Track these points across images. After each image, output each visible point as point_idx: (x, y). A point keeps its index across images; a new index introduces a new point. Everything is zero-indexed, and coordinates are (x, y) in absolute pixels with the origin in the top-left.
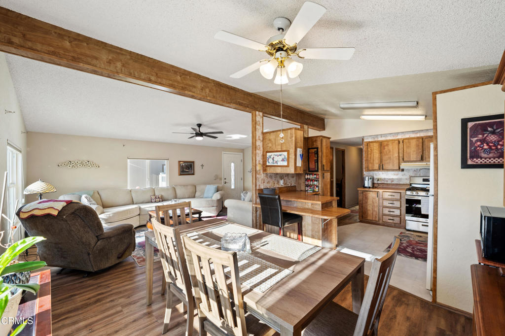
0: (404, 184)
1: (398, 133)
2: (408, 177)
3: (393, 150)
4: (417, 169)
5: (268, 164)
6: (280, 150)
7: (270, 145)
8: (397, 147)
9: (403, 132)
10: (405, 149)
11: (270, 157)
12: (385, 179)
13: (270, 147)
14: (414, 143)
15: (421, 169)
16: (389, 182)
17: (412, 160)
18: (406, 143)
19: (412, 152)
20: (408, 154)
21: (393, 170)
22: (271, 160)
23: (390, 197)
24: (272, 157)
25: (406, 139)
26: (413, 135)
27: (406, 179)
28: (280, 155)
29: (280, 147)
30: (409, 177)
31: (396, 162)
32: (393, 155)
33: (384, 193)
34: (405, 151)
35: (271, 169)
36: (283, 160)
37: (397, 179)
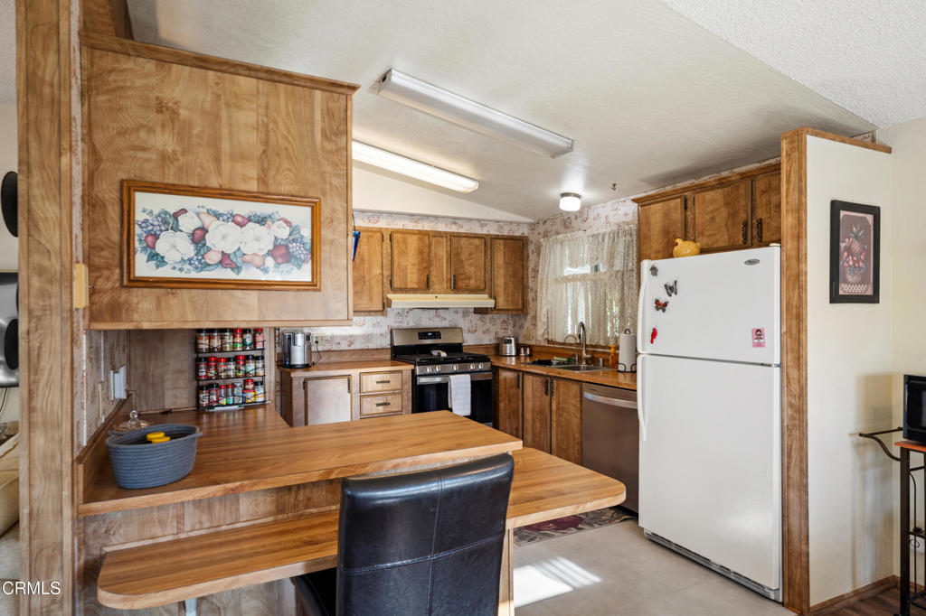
0: (377, 349)
1: (380, 213)
2: (385, 330)
3: (370, 257)
4: (403, 309)
5: (143, 268)
6: (253, 186)
7: (164, 141)
8: (378, 249)
9: (390, 214)
10: (396, 258)
11: (171, 221)
12: (332, 337)
13: (165, 158)
14: (413, 243)
15: (411, 309)
16: (344, 346)
17: (409, 286)
18: (398, 242)
19: (409, 267)
20: (403, 271)
21: (369, 312)
22: (175, 247)
23: (380, 387)
24: (188, 223)
25: (398, 231)
26: (410, 226)
27: (381, 335)
28: (262, 221)
29: (253, 172)
30: (388, 331)
31: (377, 289)
32: (370, 272)
33: (364, 377)
34: (396, 264)
35: (173, 302)
36: (281, 251)
37: (363, 337)
